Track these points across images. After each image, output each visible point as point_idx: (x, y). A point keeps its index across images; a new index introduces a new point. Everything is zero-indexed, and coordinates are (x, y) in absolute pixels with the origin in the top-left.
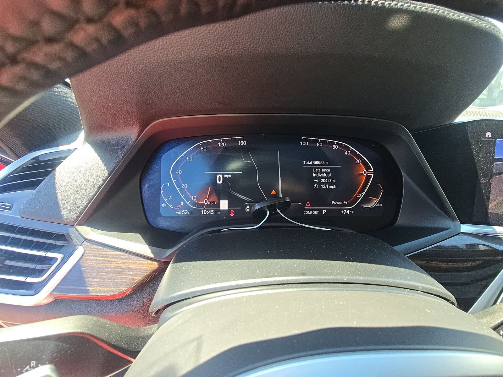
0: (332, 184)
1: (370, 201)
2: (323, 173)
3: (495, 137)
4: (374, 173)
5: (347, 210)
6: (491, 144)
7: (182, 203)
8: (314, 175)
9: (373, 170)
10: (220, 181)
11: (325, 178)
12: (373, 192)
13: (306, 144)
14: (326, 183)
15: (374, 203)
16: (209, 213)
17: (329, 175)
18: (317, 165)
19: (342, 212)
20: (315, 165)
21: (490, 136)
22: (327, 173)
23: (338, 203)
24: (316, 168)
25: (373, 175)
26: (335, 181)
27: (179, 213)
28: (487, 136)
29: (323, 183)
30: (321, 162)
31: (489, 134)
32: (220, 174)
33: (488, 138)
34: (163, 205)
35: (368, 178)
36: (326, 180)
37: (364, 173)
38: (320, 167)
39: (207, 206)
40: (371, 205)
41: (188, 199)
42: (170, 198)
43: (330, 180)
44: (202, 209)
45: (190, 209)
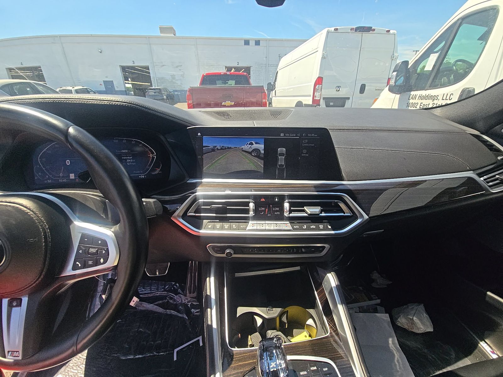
0: (133, 162)
1: (155, 170)
2: (128, 157)
3: (202, 135)
4: (156, 155)
5: (143, 175)
6: (201, 139)
7: (47, 176)
8: (122, 158)
9: (155, 154)
10: (68, 163)
11: (129, 159)
12: (156, 166)
13: (117, 141)
14: (130, 162)
15: (158, 171)
16: (64, 181)
17: (131, 158)
18: (124, 152)
19: (140, 177)
20: (122, 152)
21: (200, 135)
22: (130, 157)
23: (137, 172)
24: (124, 154)
25: (155, 157)
27: (46, 182)
28: (198, 135)
29: (128, 162)
30: (127, 151)
31: (199, 134)
32: (68, 160)
33: (199, 136)
34: (36, 178)
35: (153, 158)
36: (130, 160)
37: (151, 155)
38: (125, 153)
39: (63, 177)
40: (157, 172)
41: (50, 174)
42: (40, 174)
43: (132, 161)
44: (59, 179)
45: (52, 179)
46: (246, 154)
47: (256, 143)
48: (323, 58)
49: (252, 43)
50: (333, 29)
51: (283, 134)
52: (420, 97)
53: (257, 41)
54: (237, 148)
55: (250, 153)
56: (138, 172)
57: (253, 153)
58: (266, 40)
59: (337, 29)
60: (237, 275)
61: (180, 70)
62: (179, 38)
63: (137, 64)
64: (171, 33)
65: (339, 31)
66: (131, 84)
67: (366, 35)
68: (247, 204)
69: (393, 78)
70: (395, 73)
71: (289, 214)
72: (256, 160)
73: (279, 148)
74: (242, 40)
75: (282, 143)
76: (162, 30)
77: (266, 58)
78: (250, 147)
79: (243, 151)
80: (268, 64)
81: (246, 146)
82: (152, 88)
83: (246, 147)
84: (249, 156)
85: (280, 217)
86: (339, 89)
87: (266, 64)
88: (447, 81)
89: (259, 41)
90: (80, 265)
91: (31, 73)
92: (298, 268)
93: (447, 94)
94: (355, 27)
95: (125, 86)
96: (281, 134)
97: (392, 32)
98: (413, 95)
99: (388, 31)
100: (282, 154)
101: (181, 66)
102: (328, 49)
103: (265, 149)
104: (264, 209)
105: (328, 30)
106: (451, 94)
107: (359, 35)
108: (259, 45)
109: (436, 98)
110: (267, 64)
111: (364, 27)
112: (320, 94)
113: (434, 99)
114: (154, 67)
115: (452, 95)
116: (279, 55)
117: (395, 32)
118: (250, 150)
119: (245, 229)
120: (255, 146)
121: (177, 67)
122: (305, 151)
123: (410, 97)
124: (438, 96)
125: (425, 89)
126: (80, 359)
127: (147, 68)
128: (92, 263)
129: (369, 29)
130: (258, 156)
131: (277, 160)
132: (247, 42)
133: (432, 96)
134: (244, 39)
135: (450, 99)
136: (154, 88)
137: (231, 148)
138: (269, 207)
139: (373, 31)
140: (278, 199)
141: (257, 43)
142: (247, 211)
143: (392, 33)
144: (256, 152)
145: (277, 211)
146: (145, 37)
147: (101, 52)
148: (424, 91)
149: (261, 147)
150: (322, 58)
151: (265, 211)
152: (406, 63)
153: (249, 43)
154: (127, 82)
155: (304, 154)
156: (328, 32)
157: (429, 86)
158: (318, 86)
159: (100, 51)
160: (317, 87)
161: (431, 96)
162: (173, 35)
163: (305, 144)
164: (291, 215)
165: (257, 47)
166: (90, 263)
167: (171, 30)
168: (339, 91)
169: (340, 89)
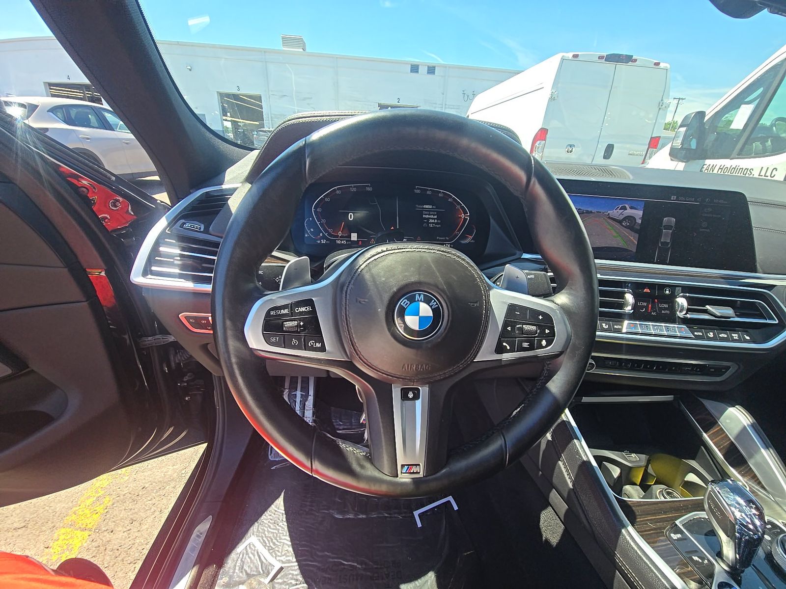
0: (437, 223)
1: (466, 238)
2: (431, 215)
4: (470, 216)
5: (448, 244)
7: (321, 235)
8: (424, 216)
9: (469, 214)
10: (351, 218)
11: (433, 219)
12: (468, 231)
13: (418, 191)
14: (433, 223)
15: (469, 240)
16: (343, 242)
17: (436, 217)
18: (427, 208)
20: (424, 208)
22: (434, 215)
23: (441, 238)
24: (426, 211)
25: (469, 218)
26: (439, 221)
27: (319, 242)
29: (431, 223)
30: (430, 207)
32: (351, 213)
34: (306, 235)
35: (465, 220)
36: (433, 221)
37: (463, 216)
38: (429, 211)
39: (341, 237)
40: (467, 241)
41: (326, 231)
42: (312, 230)
43: (436, 221)
44: (337, 240)
45: (327, 239)
46: (614, 223)
47: (631, 208)
48: (552, 99)
49: (423, 70)
50: (570, 55)
51: (675, 197)
52: (722, 169)
53: (431, 67)
54: (600, 212)
55: (620, 222)
56: (443, 238)
57: (624, 222)
58: (445, 66)
59: (578, 55)
60: (585, 399)
61: (308, 104)
62: (311, 55)
63: (244, 91)
64: (299, 47)
65: (580, 58)
66: (231, 121)
67: (622, 67)
68: (621, 295)
69: (678, 137)
70: (683, 129)
71: (685, 314)
72: (627, 232)
73: (666, 217)
74: (408, 64)
75: (672, 210)
76: (286, 41)
77: (443, 94)
78: (621, 214)
79: (609, 218)
80: (446, 105)
81: (614, 211)
82: (264, 129)
83: (616, 213)
84: (617, 225)
85: (671, 318)
86: (571, 149)
87: (442, 105)
88: (761, 148)
89: (434, 67)
90: (508, 348)
91: (82, 93)
92: (669, 398)
93: (768, 168)
94: (605, 54)
95: (223, 124)
96: (672, 197)
97: (662, 65)
98: (710, 165)
99: (657, 64)
100: (668, 227)
101: (311, 98)
102: (559, 85)
103: (643, 218)
104: (645, 304)
105: (563, 56)
106: (773, 169)
107: (610, 66)
108: (417, 72)
109: (748, 172)
110: (444, 105)
111: (619, 56)
112: (541, 155)
113: (745, 173)
114: (269, 98)
115: (775, 170)
116: (463, 91)
117: (668, 66)
118: (621, 217)
119: (619, 331)
120: (629, 212)
121: (305, 99)
122: (705, 224)
123: (703, 168)
124: (753, 169)
125: (731, 157)
126: (276, 513)
127: (259, 98)
128: (529, 345)
129: (629, 59)
130: (631, 228)
131: (660, 235)
132: (415, 69)
133: (742, 169)
134: (428, 64)
135: (772, 176)
136: (268, 129)
137: (591, 212)
138: (653, 302)
139: (634, 62)
140: (669, 291)
141: (431, 70)
142: (621, 306)
143: (662, 67)
144: (630, 222)
145: (665, 309)
146: (260, 51)
147: (190, 70)
148: (729, 160)
149: (638, 214)
150: (550, 98)
151: (647, 307)
152: (701, 114)
153: (418, 70)
154: (224, 118)
155: (704, 228)
156: (563, 59)
157: (737, 154)
158: (538, 142)
159: (190, 68)
160: (537, 144)
161: (740, 169)
162: (302, 50)
163: (707, 213)
164: (688, 316)
165: (431, 76)
166: (526, 345)
167: (299, 42)
168: (571, 152)
169: (574, 150)
